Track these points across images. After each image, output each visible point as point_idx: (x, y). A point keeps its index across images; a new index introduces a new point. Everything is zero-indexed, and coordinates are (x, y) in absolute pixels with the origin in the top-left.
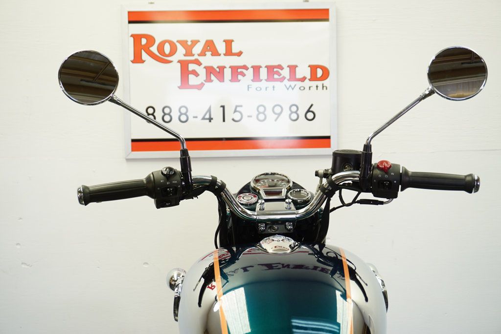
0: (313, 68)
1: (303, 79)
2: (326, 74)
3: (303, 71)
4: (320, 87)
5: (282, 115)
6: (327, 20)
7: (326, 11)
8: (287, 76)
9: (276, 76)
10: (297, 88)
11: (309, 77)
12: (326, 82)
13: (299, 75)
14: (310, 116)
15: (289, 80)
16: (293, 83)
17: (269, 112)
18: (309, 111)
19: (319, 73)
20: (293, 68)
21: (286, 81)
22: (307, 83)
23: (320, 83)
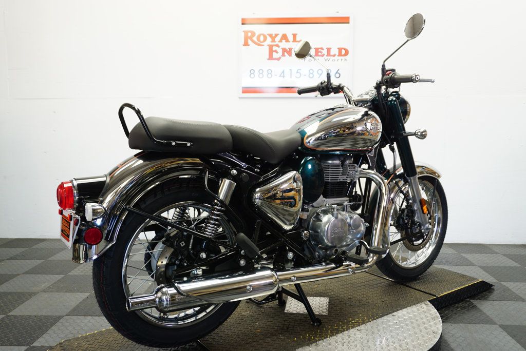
0: (340, 50)
1: (334, 56)
2: (347, 53)
3: (335, 51)
4: (343, 60)
5: (322, 75)
6: (348, 23)
7: (348, 18)
8: (326, 53)
9: (320, 54)
10: (331, 60)
11: (337, 54)
12: (347, 57)
13: (332, 53)
14: (337, 75)
15: (327, 56)
16: (329, 58)
17: (315, 73)
18: (337, 73)
19: (343, 52)
20: (329, 50)
21: (325, 57)
22: (337, 57)
23: (343, 58)
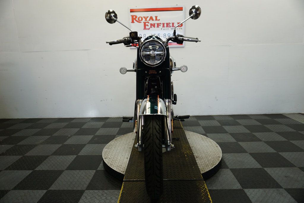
2: (182, 25)
3: (176, 24)
4: (180, 29)
6: (182, 10)
7: (182, 8)
9: (169, 26)
12: (182, 27)
15: (172, 27)
17: (167, 35)
20: (173, 24)
23: (180, 28)
